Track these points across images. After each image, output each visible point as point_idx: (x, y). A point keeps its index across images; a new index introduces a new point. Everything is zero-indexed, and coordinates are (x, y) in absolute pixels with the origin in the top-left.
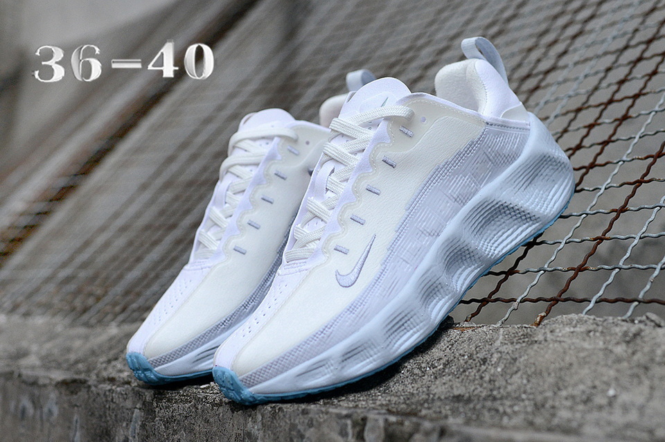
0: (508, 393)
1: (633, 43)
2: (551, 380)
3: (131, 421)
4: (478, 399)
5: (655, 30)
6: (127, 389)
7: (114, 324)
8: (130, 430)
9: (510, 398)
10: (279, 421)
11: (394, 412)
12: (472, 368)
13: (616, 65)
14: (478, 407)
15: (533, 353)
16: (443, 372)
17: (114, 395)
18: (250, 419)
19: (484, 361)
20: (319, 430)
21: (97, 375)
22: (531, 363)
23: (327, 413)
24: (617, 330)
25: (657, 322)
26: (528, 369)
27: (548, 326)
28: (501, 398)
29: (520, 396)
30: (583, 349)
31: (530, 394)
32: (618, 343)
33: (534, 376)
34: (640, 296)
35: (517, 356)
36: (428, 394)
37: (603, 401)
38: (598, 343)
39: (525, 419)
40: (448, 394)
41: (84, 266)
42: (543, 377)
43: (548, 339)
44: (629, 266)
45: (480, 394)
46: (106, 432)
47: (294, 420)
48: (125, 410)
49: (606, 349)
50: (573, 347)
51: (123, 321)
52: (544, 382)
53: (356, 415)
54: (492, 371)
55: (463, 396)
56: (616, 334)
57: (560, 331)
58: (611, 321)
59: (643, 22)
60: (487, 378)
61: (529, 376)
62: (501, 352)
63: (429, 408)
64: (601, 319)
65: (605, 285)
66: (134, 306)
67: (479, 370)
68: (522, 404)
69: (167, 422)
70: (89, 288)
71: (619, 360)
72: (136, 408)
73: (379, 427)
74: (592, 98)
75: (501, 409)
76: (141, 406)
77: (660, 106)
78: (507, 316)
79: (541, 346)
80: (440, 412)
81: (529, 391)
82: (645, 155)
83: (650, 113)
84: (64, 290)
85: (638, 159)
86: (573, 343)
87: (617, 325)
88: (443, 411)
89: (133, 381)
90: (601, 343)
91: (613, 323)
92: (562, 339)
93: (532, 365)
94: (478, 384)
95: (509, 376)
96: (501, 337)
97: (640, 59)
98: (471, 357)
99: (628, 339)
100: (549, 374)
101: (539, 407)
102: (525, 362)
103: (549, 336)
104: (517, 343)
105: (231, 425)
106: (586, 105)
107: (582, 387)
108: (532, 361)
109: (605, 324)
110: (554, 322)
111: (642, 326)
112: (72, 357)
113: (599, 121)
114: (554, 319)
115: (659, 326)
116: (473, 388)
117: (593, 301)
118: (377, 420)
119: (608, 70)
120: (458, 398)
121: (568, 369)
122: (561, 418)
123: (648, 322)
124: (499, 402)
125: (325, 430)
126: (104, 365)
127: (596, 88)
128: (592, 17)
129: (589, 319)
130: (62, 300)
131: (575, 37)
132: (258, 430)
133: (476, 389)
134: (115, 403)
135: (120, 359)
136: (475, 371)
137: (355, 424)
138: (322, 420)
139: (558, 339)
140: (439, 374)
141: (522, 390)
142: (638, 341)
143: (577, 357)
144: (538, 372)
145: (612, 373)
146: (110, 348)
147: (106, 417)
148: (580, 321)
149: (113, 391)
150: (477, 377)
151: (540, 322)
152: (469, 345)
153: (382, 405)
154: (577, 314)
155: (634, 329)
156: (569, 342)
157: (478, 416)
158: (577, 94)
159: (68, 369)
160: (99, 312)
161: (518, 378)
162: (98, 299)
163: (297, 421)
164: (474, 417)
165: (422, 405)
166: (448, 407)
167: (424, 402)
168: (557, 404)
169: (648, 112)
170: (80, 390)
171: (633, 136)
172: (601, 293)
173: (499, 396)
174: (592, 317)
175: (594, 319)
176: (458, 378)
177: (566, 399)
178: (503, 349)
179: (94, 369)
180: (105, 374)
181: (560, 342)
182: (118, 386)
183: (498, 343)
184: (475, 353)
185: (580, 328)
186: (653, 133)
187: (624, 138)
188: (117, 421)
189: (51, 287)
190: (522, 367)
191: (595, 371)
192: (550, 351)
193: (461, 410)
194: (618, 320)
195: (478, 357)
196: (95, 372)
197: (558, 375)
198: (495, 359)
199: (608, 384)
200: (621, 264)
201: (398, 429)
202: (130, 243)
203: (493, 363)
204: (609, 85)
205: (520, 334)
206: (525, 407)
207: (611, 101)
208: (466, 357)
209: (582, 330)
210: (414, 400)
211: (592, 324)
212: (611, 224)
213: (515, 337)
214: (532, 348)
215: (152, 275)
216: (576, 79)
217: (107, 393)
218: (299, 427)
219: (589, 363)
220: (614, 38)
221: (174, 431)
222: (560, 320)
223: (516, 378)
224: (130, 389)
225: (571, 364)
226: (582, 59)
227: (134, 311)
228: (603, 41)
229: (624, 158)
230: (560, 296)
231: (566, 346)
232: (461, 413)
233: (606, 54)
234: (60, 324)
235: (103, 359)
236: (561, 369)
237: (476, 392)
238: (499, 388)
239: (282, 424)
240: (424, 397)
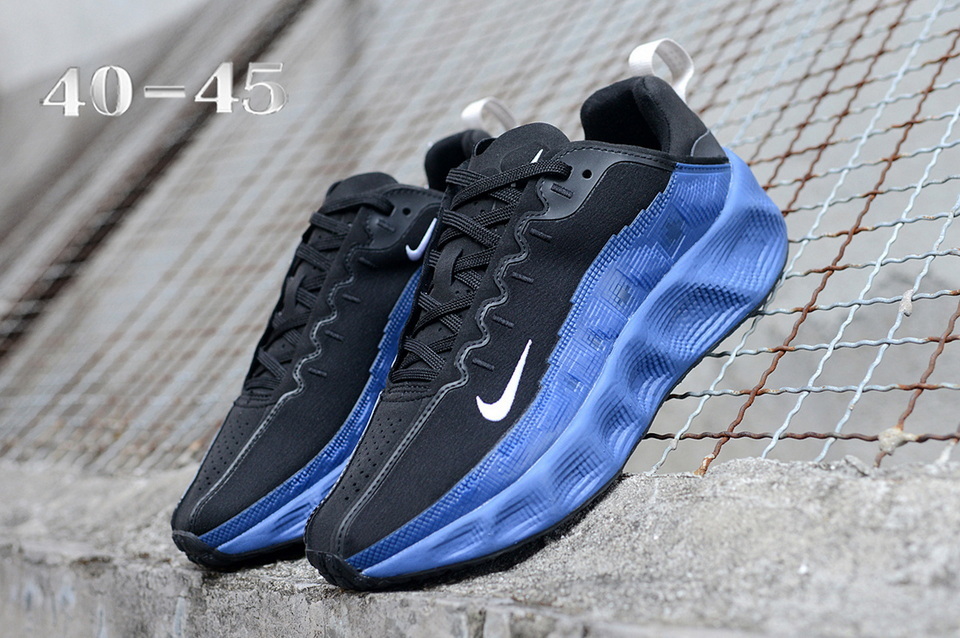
0: (668, 570)
1: (815, 70)
2: (724, 552)
3: (174, 614)
4: (631, 580)
5: (843, 52)
6: (166, 571)
7: (140, 471)
8: (174, 624)
9: (671, 579)
10: (371, 616)
11: (521, 601)
12: (620, 536)
13: (793, 101)
14: (631, 591)
15: (699, 514)
16: (583, 541)
17: (149, 578)
18: (333, 613)
19: (636, 525)
20: (424, 628)
21: (125, 549)
22: (697, 529)
23: (434, 605)
24: (808, 480)
25: (860, 469)
26: (693, 537)
27: (718, 476)
28: (660, 579)
29: (685, 575)
30: (765, 509)
31: (697, 572)
32: (809, 500)
33: (701, 547)
34: (837, 431)
35: (679, 518)
36: (564, 573)
37: (794, 582)
38: (784, 501)
39: (693, 610)
40: (591, 573)
41: (94, 388)
42: (714, 549)
43: (718, 495)
44: (821, 388)
45: (633, 572)
46: (142, 627)
47: (391, 614)
48: (165, 599)
49: (794, 508)
50: (751, 506)
51: (152, 467)
52: (715, 555)
53: (471, 607)
54: (647, 540)
55: (610, 575)
56: (808, 487)
57: (734, 483)
58: (800, 467)
59: (827, 41)
60: (640, 550)
61: (694, 545)
62: (657, 513)
63: (567, 595)
64: (787, 465)
65: (790, 415)
66: (166, 445)
67: (630, 539)
68: (687, 586)
69: (222, 615)
70: (103, 421)
71: (812, 524)
72: (179, 596)
73: (503, 625)
74: (763, 149)
75: (661, 596)
76: (186, 594)
77: (855, 161)
78: (663, 458)
79: (710, 504)
80: (581, 601)
81: (696, 568)
82: (837, 232)
83: (842, 171)
84: (69, 424)
85: (828, 236)
86: (751, 501)
87: (807, 474)
88: (585, 598)
89: (173, 558)
90: (788, 500)
91: (803, 470)
92: (736, 494)
93: (699, 531)
94: (630, 558)
95: (669, 547)
96: (657, 492)
97: (825, 94)
98: (618, 520)
99: (822, 494)
100: (722, 544)
101: (710, 589)
102: (689, 527)
103: (719, 489)
104: (677, 500)
105: (307, 620)
106: (756, 160)
107: (764, 562)
108: (698, 525)
109: (792, 472)
110: (726, 469)
111: (840, 475)
112: (89, 521)
113: (774, 183)
114: (725, 464)
115: (864, 475)
116: (623, 563)
117: (776, 437)
118: (499, 615)
119: (784, 108)
120: (604, 579)
121: (745, 536)
122: (739, 608)
123: (849, 469)
124: (657, 584)
125: (432, 627)
126: (133, 534)
127: (769, 135)
128: (760, 31)
129: (771, 464)
130: (68, 438)
131: (737, 60)
132: (344, 627)
133: (627, 564)
134: (151, 589)
135: (154, 527)
136: (624, 540)
137: (471, 620)
138: (427, 614)
139: (732, 495)
140: (578, 544)
141: (687, 566)
142: (836, 497)
143: (757, 520)
144: (707, 539)
145: (803, 542)
146: (139, 509)
147: (140, 607)
148: (759, 468)
149: (148, 573)
150: (628, 548)
151: (706, 467)
152: (615, 503)
153: (504, 591)
154: (755, 457)
155: (829, 479)
156: (746, 498)
157: (631, 605)
158: (743, 143)
159: (85, 541)
160: (118, 453)
161: (682, 550)
162: (117, 435)
163: (395, 616)
164: (626, 607)
165: (557, 590)
166: (591, 594)
167: (560, 586)
168: (733, 586)
169: (838, 169)
170: (104, 572)
171: (820, 204)
172: (785, 425)
173: (656, 575)
174: (775, 462)
175: (778, 465)
176: (603, 549)
177: (745, 578)
178: (661, 508)
179: (120, 540)
180: (134, 548)
181: (734, 498)
182: (154, 567)
183: (652, 501)
184: (623, 513)
185: (759, 478)
186: (847, 199)
187: (808, 206)
188: (155, 613)
189: (51, 420)
190: (686, 535)
191: (781, 539)
192: (721, 512)
193: (609, 597)
194: (810, 466)
195: (627, 520)
196: (122, 544)
197: (733, 545)
198: (650, 523)
199: (798, 558)
200: (810, 384)
201: (526, 626)
202: (155, 356)
203: (647, 527)
204: (786, 131)
205: (681, 487)
206: (692, 590)
207: (788, 155)
208: (612, 520)
209: (762, 481)
210: (546, 582)
211: (775, 472)
212: (796, 329)
213: (675, 491)
214: (698, 508)
215: (187, 401)
216: (742, 121)
217: (140, 576)
218: (398, 623)
219: (773, 528)
220: (790, 62)
221: (233, 627)
222: (733, 466)
223: (678, 550)
224: (171, 571)
225: (749, 530)
226: (749, 92)
227: (166, 452)
228: (776, 66)
229: (810, 236)
230: (732, 431)
231: (743, 505)
232: (608, 602)
233: (780, 85)
234: (68, 472)
235: (130, 525)
236: (736, 537)
237: (626, 570)
238: (657, 564)
239: (376, 618)
240: (560, 577)
